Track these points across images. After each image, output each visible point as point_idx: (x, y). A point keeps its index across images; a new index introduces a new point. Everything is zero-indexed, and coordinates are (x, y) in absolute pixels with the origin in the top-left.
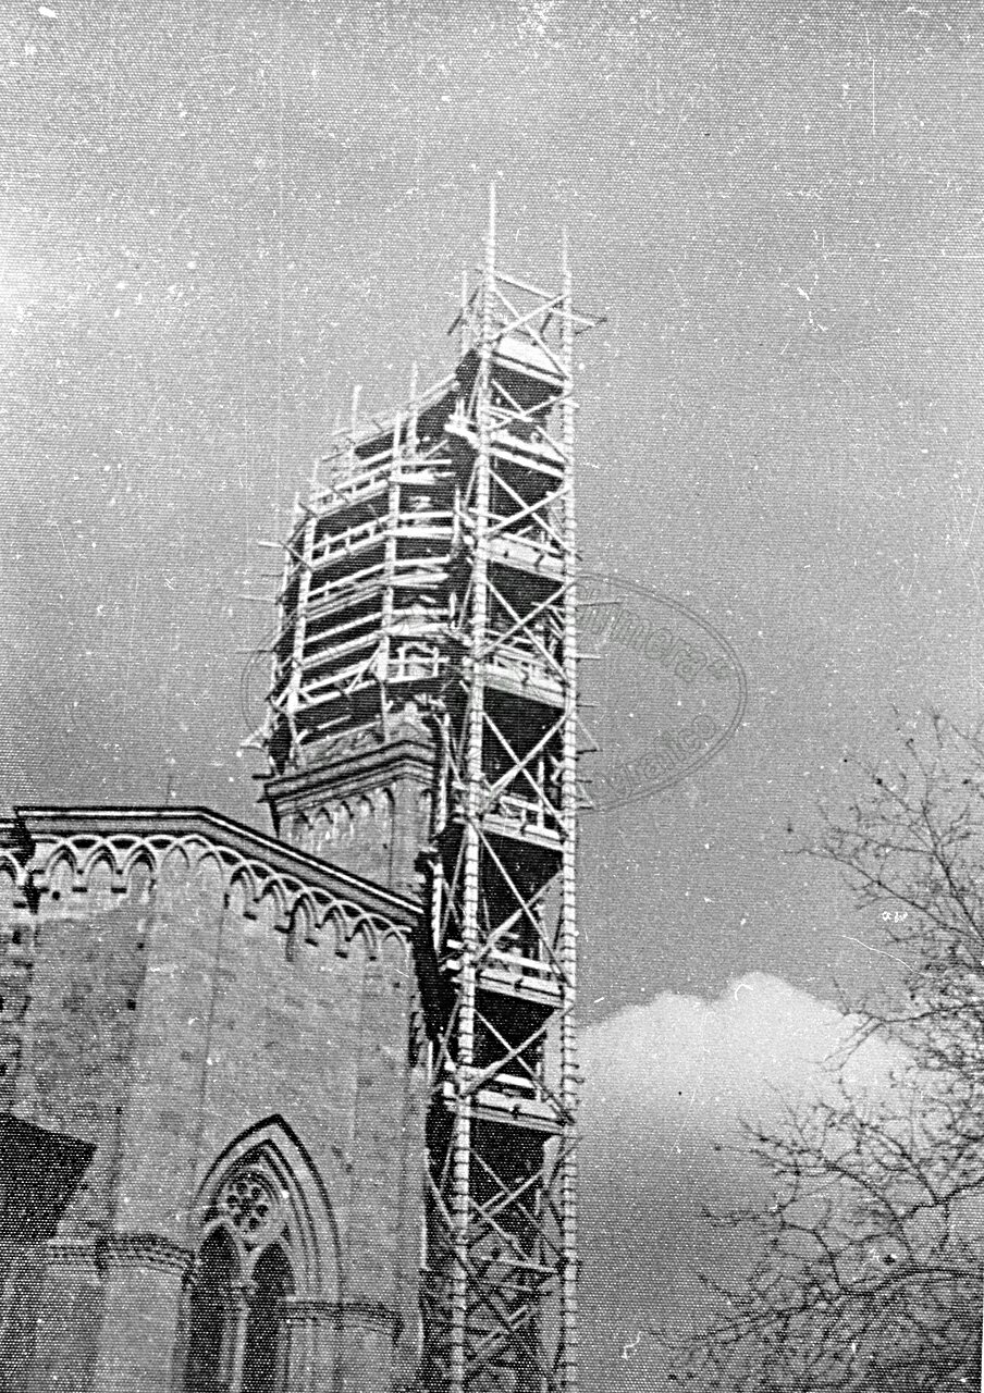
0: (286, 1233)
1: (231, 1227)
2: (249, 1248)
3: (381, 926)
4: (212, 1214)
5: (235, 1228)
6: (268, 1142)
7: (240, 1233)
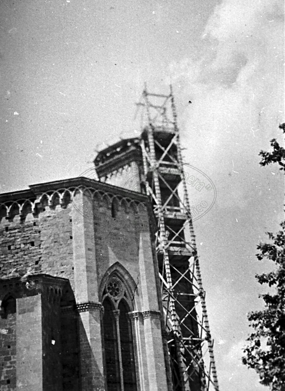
0: (125, 295)
1: (110, 296)
2: (116, 301)
3: (137, 203)
4: (105, 293)
5: (111, 296)
6: (116, 270)
7: (113, 298)
